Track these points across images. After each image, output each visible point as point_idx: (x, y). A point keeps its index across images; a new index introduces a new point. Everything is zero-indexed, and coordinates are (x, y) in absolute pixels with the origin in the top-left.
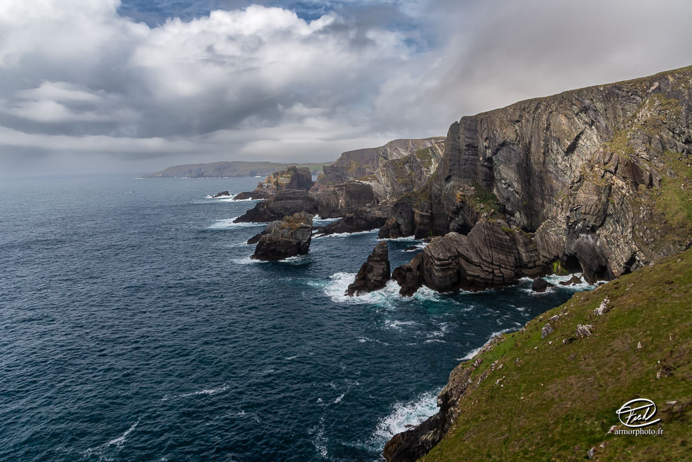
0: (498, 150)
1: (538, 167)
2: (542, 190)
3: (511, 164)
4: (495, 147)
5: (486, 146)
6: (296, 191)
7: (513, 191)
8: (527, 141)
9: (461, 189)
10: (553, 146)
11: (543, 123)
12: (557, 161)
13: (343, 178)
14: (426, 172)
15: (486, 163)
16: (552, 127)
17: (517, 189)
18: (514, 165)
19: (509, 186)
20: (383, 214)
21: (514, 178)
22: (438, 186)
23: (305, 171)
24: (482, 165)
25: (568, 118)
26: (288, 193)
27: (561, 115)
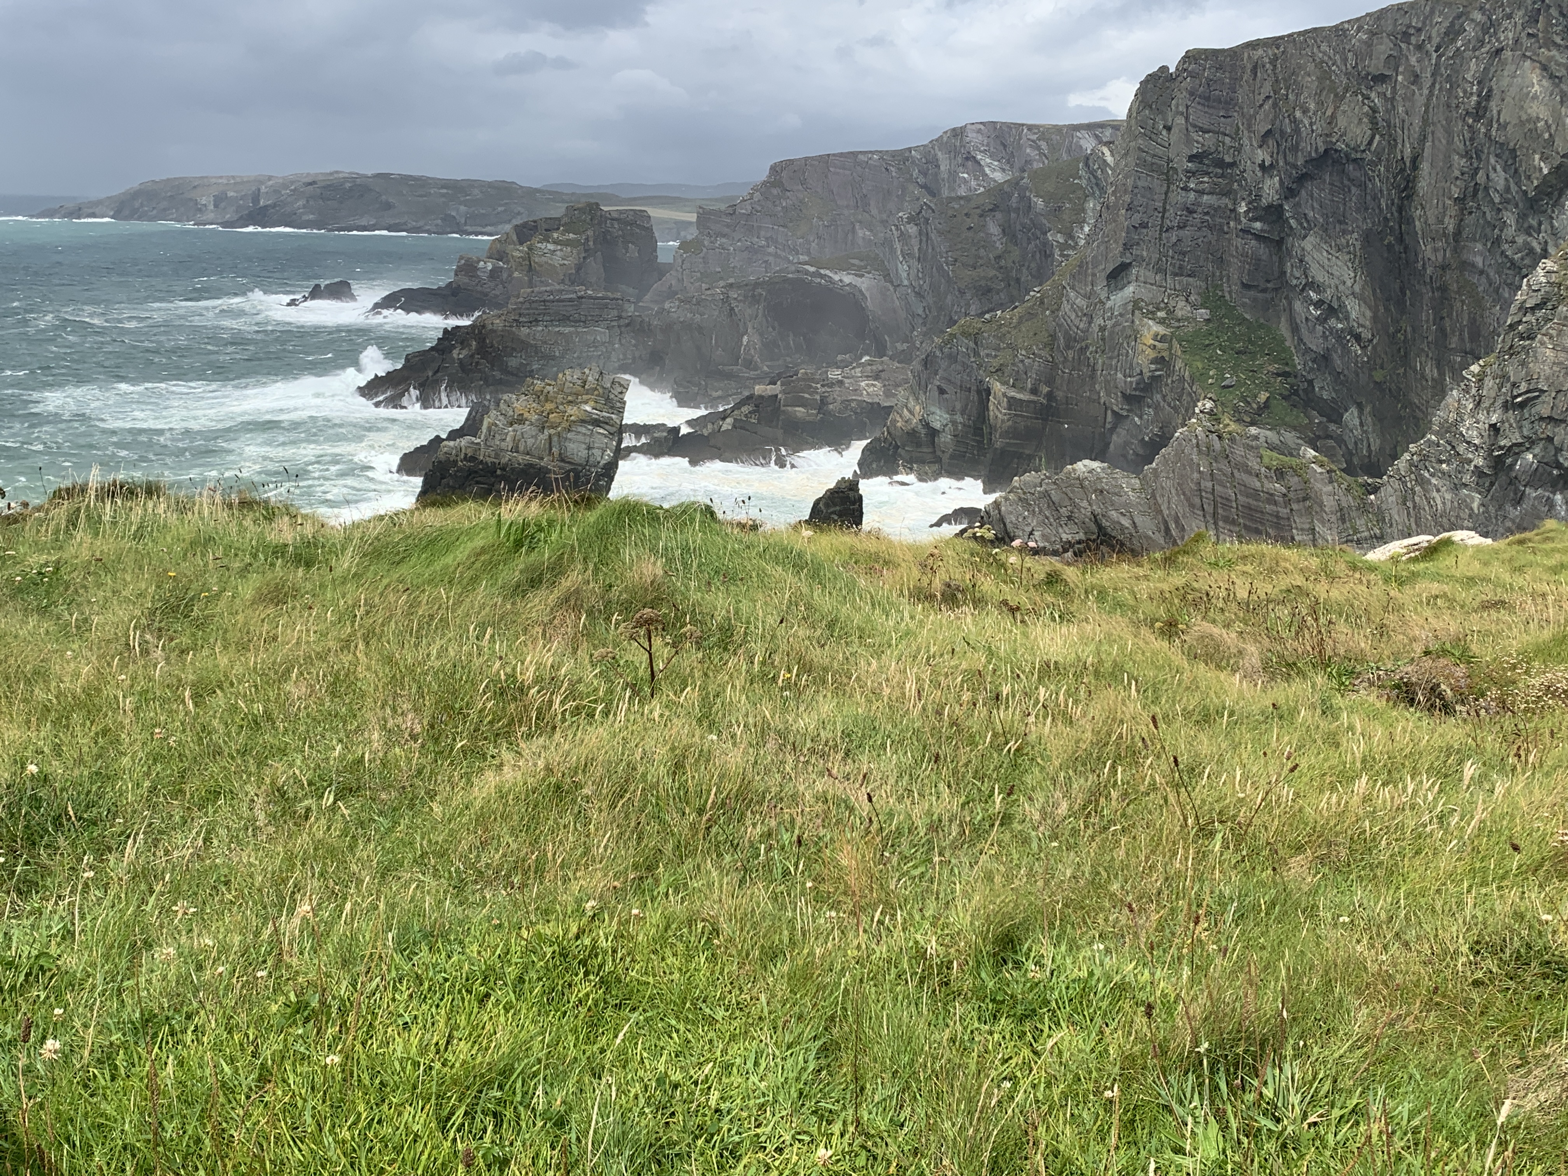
0: (1302, 179)
1: (1435, 250)
2: (1442, 331)
3: (1344, 232)
4: (1295, 166)
5: (1263, 161)
6: (589, 292)
7: (1342, 330)
8: (1408, 151)
9: (1161, 314)
10: (1492, 175)
11: (1465, 92)
12: (1501, 231)
13: (771, 259)
14: (1061, 250)
15: (1258, 225)
16: (1493, 105)
17: (1356, 325)
18: (1354, 238)
19: (1332, 311)
20: (888, 394)
21: (1349, 283)
22: (1081, 302)
23: (632, 224)
24: (1246, 231)
25: (1552, 77)
26: (559, 301)
27: (1528, 63)
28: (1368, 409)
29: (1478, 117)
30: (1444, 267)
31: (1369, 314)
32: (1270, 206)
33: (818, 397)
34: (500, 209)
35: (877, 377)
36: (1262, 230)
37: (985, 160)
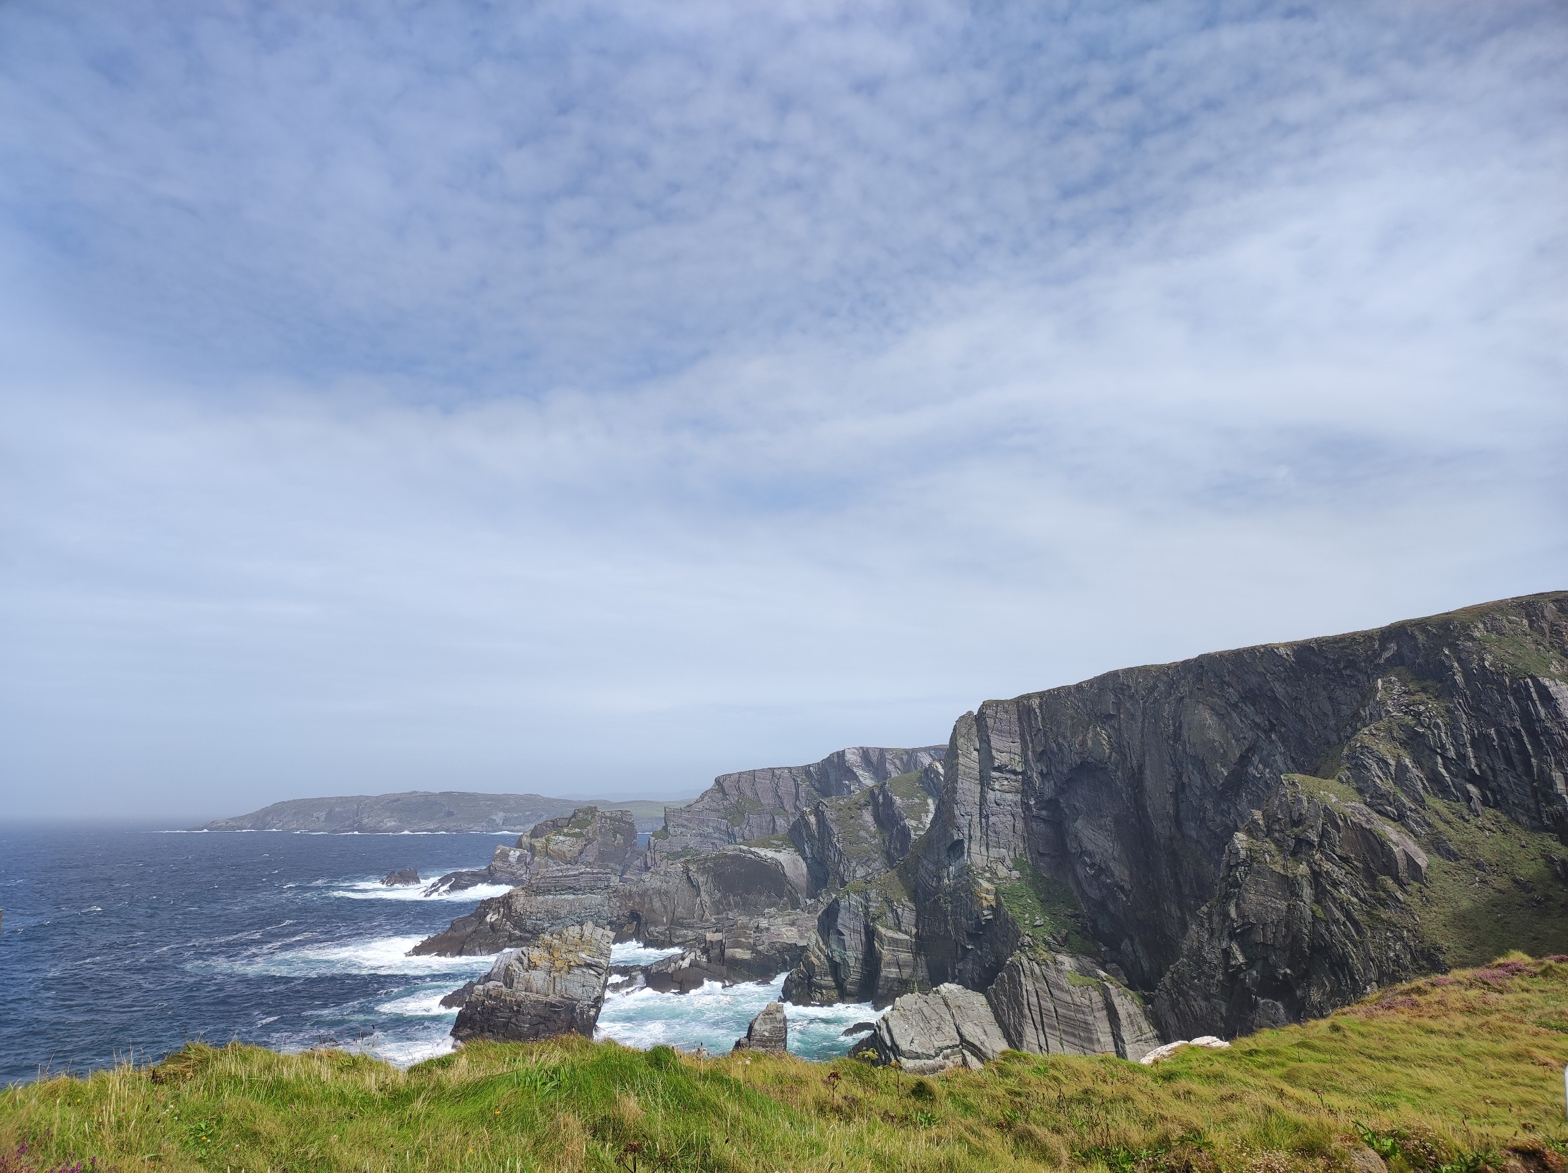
0: (1069, 781)
1: (1164, 827)
2: (1178, 882)
3: (1102, 817)
4: (1061, 773)
5: (1042, 770)
6: (588, 869)
7: (1110, 884)
8: (1135, 762)
9: (988, 875)
10: (1192, 777)
11: (1165, 724)
12: (1205, 813)
13: (716, 841)
14: (915, 831)
15: (1044, 813)
16: (1185, 733)
17: (1119, 880)
18: (1108, 821)
19: (1102, 870)
20: (802, 937)
21: (1110, 851)
22: (930, 867)
23: (620, 820)
24: (1037, 817)
25: (1218, 714)
26: (565, 876)
27: (1201, 705)
28: (1137, 940)
29: (1176, 741)
30: (1171, 839)
31: (1126, 872)
32: (1050, 800)
33: (752, 941)
34: (528, 813)
35: (793, 924)
36: (1047, 816)
37: (859, 772)
